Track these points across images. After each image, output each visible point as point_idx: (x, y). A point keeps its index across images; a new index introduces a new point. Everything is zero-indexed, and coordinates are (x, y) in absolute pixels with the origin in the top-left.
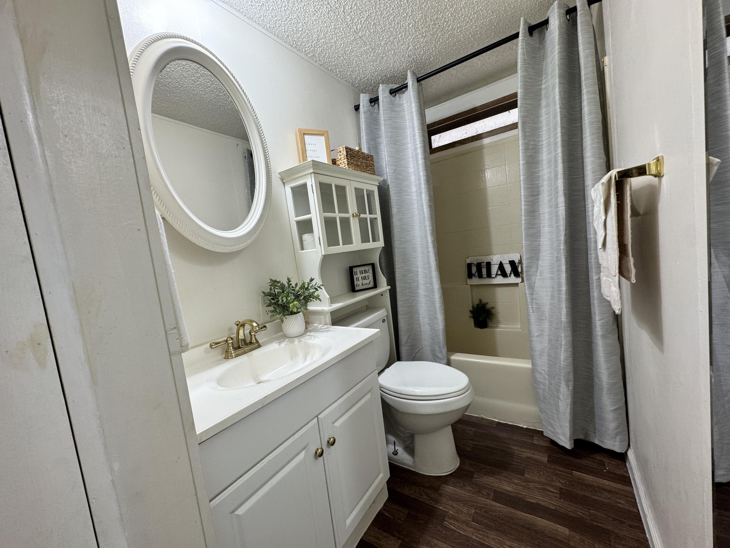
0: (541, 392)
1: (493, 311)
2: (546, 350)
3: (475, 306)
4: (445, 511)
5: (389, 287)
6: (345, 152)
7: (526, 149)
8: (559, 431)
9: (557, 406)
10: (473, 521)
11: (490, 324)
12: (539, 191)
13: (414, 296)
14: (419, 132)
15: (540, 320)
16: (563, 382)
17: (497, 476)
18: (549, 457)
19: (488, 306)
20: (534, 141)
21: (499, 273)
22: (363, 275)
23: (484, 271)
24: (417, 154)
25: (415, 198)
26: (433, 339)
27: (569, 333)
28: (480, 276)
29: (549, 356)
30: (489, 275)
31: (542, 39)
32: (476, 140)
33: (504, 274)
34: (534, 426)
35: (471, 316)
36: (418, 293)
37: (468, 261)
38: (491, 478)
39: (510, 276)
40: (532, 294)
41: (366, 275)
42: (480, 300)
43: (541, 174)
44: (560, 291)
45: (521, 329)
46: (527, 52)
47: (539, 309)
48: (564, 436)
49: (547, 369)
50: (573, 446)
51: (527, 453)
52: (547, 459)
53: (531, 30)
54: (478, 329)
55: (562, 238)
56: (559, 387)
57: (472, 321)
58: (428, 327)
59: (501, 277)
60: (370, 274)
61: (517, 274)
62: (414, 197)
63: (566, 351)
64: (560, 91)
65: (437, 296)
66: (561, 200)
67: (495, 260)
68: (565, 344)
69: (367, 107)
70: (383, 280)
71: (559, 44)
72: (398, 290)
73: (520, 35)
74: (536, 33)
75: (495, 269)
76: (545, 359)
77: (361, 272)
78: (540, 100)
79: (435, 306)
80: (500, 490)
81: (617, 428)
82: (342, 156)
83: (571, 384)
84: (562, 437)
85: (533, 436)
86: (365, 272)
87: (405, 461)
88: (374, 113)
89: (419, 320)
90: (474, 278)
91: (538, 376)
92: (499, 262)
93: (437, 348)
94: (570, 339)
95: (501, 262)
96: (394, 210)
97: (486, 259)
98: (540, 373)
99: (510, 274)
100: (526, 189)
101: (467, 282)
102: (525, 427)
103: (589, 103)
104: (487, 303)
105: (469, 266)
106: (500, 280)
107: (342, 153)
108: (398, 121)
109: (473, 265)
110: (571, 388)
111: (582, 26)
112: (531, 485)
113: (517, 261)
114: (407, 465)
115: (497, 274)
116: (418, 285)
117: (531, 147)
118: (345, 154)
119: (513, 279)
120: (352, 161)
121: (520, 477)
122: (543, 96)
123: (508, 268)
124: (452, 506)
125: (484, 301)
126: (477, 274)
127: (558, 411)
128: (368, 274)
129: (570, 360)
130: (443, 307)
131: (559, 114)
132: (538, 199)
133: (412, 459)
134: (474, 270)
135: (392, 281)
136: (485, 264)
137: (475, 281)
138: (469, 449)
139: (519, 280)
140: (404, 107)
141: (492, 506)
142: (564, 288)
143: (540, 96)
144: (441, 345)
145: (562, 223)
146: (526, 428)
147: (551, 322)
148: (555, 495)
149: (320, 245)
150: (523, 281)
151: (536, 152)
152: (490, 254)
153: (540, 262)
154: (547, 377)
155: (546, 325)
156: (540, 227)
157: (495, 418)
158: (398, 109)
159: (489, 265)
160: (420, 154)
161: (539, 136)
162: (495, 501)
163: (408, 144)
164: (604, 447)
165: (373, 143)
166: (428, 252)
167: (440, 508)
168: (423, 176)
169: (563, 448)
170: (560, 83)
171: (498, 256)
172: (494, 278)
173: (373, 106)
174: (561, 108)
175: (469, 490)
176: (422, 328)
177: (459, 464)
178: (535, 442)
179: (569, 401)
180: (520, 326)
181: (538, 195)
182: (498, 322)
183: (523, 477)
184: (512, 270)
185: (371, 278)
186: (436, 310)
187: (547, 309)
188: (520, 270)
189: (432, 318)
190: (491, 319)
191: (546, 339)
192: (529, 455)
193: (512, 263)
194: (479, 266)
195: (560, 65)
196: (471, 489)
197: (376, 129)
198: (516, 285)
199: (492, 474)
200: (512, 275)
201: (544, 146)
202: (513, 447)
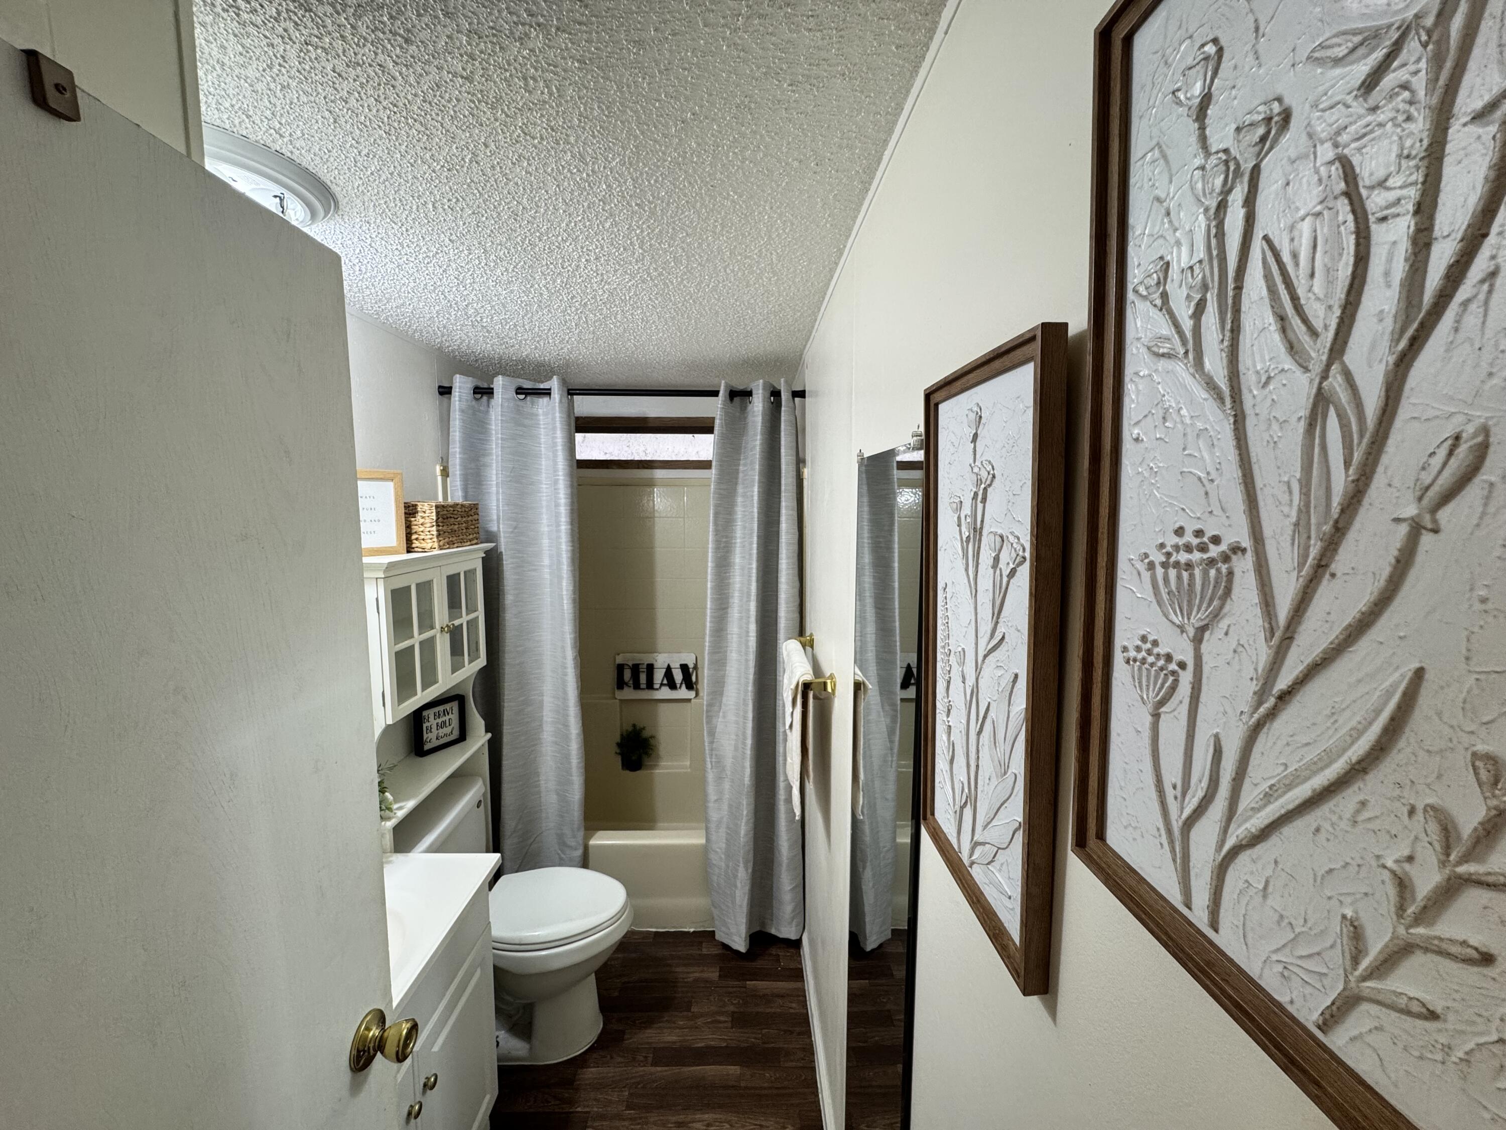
0: (715, 878)
1: (652, 741)
2: (725, 820)
3: (625, 734)
4: (587, 1112)
5: (489, 735)
6: (434, 514)
7: (717, 548)
8: (733, 930)
9: (733, 897)
10: (629, 1107)
11: (647, 762)
12: (728, 603)
13: (534, 745)
14: (564, 480)
15: (719, 779)
16: (742, 865)
17: (656, 1026)
18: (721, 969)
19: (646, 734)
20: (727, 537)
21: (665, 682)
22: (439, 721)
23: (643, 678)
24: (557, 515)
25: (547, 576)
26: (562, 817)
27: (752, 800)
28: (637, 686)
29: (728, 828)
30: (650, 685)
31: (744, 409)
32: (645, 468)
33: (672, 685)
34: (703, 926)
35: (618, 751)
36: (540, 739)
37: (619, 660)
38: (649, 1031)
39: (680, 687)
40: (712, 742)
41: (447, 718)
42: (634, 726)
43: (731, 581)
44: (744, 744)
45: (690, 767)
46: (726, 424)
47: (719, 763)
48: (740, 937)
49: (724, 846)
50: (748, 947)
51: (695, 973)
52: (718, 974)
53: (734, 394)
54: (628, 772)
55: (751, 677)
56: (737, 871)
57: (619, 759)
58: (555, 796)
59: (667, 688)
60: (454, 717)
61: (690, 685)
62: (546, 574)
63: (747, 823)
64: (759, 492)
65: (575, 747)
66: (753, 627)
67: (661, 661)
68: (747, 815)
69: (467, 401)
70: (477, 723)
71: (762, 434)
72: (506, 739)
73: (721, 394)
74: (737, 400)
75: (659, 676)
76: (723, 832)
77: (437, 716)
78: (736, 484)
79: (570, 763)
80: (662, 1045)
81: (793, 911)
82: (428, 520)
83: (750, 865)
84: (736, 938)
85: (701, 943)
86: (445, 713)
87: (514, 1053)
88: (479, 411)
89: (539, 786)
90: (626, 689)
91: (712, 856)
92: (666, 666)
93: (567, 831)
94: (752, 807)
95: (669, 666)
96: (509, 597)
97: (646, 659)
98: (716, 852)
99: (681, 684)
100: (714, 600)
101: (614, 694)
102: (692, 930)
103: (787, 519)
104: (644, 728)
105: (620, 668)
106: (665, 693)
107: (427, 515)
108: (526, 442)
109: (626, 667)
110: (750, 871)
111: (785, 426)
112: (700, 1022)
113: (691, 666)
114: (518, 1059)
115: (662, 684)
116: (541, 726)
117: (722, 545)
118: (434, 518)
119: (683, 693)
120: (445, 528)
121: (685, 1013)
122: (740, 480)
123: (678, 676)
124: (595, 1100)
125: (640, 725)
126: (631, 682)
127: (733, 902)
128: (451, 716)
129: (751, 834)
130: (583, 764)
131: (756, 519)
132: (727, 613)
133: (527, 1046)
134: (627, 675)
135: (494, 725)
136: (645, 666)
137: (628, 693)
138: (616, 994)
139: (691, 694)
140: (539, 420)
141: (651, 1074)
142: (749, 742)
143: (737, 478)
144: (576, 826)
145: (752, 657)
146: (694, 932)
147: (732, 781)
148: (726, 1025)
149: (384, 705)
150: (697, 695)
151: (728, 552)
152: (654, 651)
153: (724, 699)
154: (723, 856)
155: (727, 785)
156: (726, 652)
157: (651, 927)
158: (527, 422)
159: (650, 668)
160: (563, 515)
161: (733, 531)
162: (655, 1064)
163: (541, 483)
164: (781, 936)
165: (473, 466)
166: (565, 674)
167: (579, 1109)
168: (567, 551)
169: (737, 952)
170: (760, 482)
171: (666, 655)
172: (657, 689)
173: (477, 399)
174: (759, 513)
175: (619, 1063)
176: (543, 800)
177: (601, 1026)
178: (705, 951)
179: (747, 888)
180: (688, 763)
181: (727, 608)
182: (658, 757)
183: (690, 1014)
184: (684, 679)
185: (455, 723)
186: (571, 768)
187: (728, 762)
188: (694, 679)
189: (564, 782)
190: (648, 755)
191: (725, 807)
192: (697, 975)
193: (684, 668)
194: (635, 669)
195: (762, 458)
196: (622, 1060)
197: (480, 439)
198: (689, 700)
199: (649, 1023)
200: (684, 686)
201: (738, 545)
202: (678, 970)
